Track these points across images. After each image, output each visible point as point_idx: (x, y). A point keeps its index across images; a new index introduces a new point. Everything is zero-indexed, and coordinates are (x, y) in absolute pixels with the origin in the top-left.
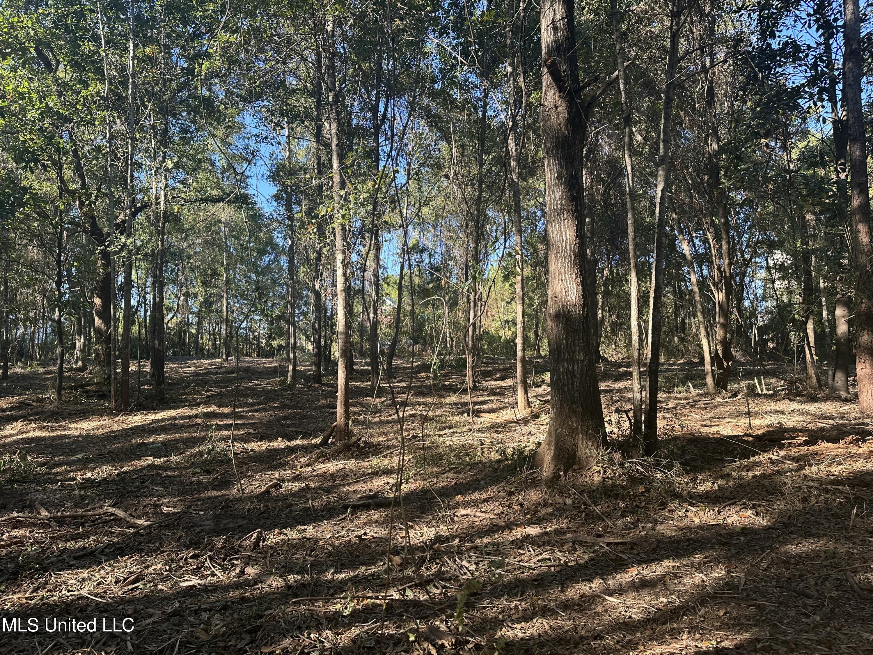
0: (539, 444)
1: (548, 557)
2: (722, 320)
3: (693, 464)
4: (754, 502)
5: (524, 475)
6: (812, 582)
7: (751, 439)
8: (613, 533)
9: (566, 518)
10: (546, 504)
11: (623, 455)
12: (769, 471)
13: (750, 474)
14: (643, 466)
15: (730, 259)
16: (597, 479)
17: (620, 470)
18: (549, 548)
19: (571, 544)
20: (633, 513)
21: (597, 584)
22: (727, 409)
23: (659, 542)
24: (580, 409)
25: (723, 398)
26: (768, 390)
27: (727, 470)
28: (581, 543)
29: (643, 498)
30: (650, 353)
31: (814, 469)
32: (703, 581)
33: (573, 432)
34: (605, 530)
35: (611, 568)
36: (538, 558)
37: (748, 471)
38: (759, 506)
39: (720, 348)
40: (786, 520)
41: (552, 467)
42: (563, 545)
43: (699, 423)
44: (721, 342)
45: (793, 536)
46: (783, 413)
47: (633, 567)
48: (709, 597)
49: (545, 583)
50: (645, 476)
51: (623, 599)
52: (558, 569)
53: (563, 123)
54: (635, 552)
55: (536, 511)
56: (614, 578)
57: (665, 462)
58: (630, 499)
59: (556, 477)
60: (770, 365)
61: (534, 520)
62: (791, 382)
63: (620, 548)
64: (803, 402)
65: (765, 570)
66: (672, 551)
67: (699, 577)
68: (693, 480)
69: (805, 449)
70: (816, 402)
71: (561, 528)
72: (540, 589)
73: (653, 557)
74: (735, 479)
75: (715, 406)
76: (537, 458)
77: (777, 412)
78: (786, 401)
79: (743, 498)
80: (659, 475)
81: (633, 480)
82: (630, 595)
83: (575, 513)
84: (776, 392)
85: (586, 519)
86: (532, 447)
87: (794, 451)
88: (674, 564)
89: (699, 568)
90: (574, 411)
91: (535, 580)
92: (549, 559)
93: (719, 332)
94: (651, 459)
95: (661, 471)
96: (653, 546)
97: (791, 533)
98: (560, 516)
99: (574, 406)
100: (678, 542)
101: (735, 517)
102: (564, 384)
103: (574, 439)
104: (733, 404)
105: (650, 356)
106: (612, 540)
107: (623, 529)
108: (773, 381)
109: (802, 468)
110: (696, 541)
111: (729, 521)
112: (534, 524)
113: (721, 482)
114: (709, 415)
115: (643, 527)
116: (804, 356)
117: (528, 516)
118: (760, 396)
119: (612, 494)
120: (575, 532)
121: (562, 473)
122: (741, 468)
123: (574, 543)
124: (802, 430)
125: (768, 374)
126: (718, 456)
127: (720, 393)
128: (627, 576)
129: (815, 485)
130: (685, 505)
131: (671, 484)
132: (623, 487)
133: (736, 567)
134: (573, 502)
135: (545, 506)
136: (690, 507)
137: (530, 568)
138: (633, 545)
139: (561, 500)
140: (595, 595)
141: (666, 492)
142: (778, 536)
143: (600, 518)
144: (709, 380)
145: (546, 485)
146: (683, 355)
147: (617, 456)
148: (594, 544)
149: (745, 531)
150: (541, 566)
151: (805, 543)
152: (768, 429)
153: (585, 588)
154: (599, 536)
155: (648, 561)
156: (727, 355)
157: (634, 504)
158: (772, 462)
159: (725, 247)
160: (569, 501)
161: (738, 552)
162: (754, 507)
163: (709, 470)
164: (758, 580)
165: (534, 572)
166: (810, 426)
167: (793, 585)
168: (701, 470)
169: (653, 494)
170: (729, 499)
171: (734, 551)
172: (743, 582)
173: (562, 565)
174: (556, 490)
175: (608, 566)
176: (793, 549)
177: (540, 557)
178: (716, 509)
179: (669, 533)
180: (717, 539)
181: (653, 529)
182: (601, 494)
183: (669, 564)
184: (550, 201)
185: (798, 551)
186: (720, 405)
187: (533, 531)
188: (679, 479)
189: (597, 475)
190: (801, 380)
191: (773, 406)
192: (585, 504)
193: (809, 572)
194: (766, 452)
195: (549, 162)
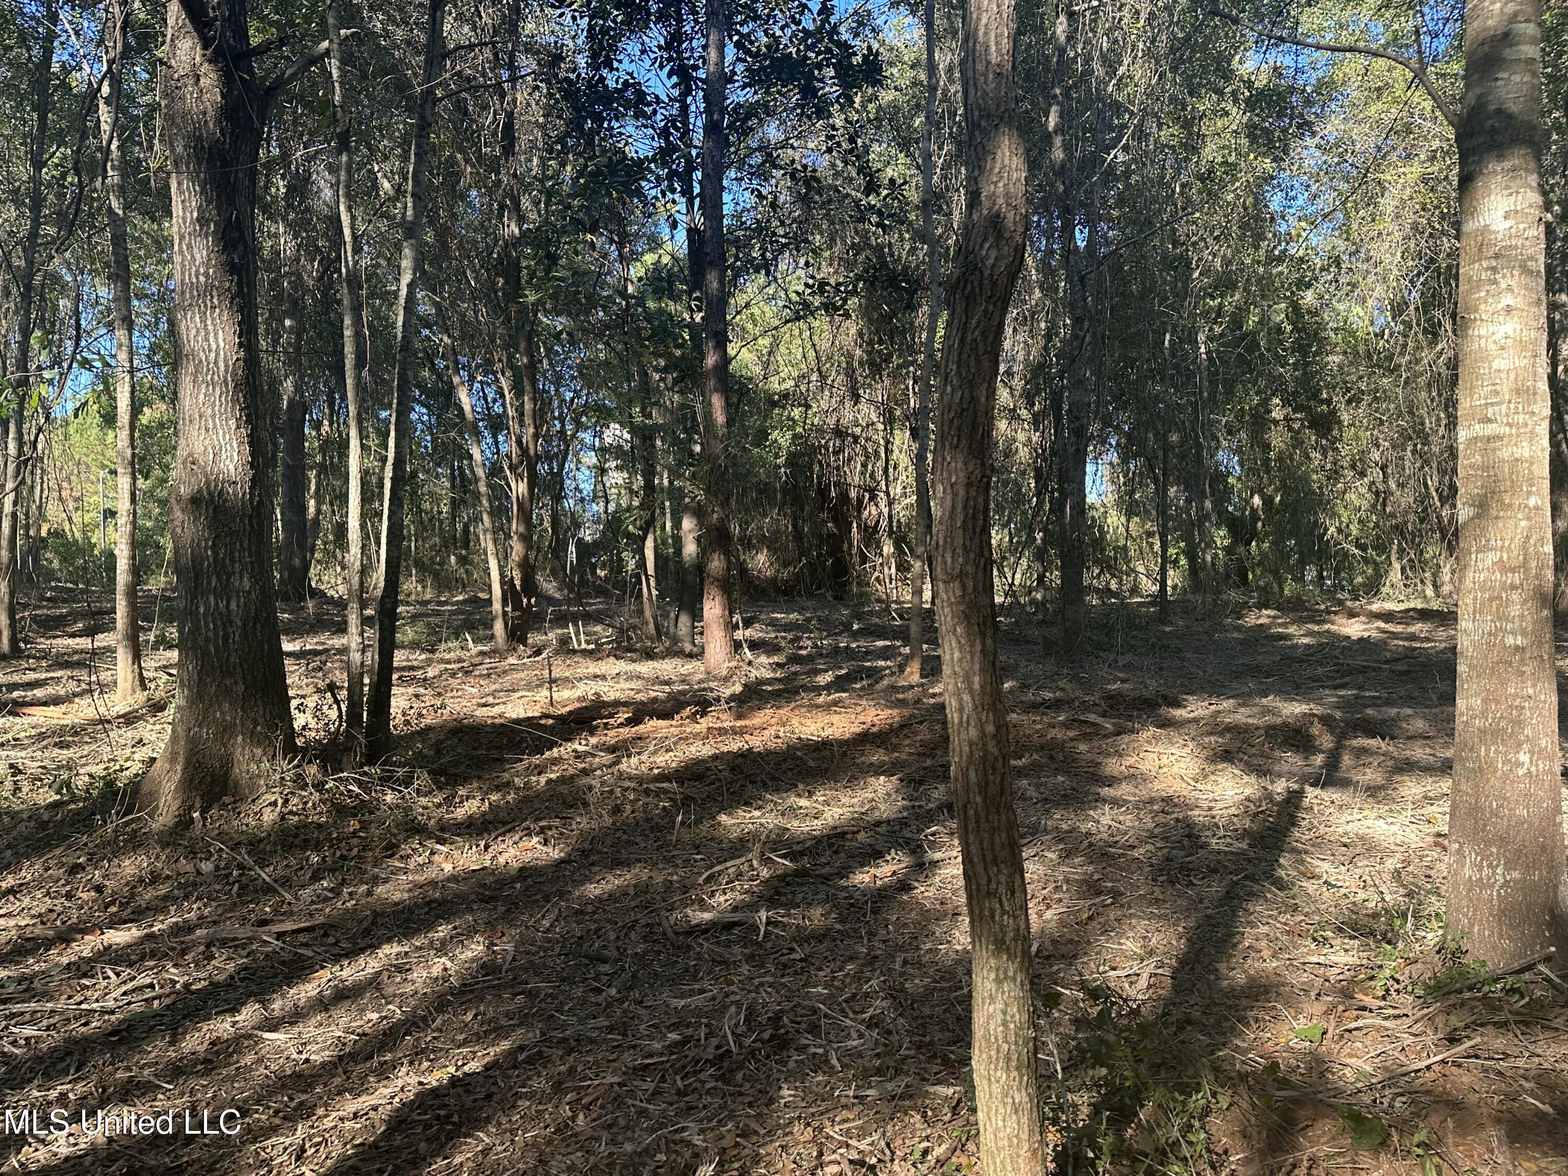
0: (153, 760)
1: (148, 981)
2: (522, 529)
3: (453, 770)
4: (543, 823)
5: (110, 828)
6: (612, 936)
7: (551, 721)
8: (292, 913)
9: (199, 899)
10: (155, 878)
11: (323, 768)
12: (571, 771)
13: (543, 780)
14: (360, 784)
15: (536, 427)
16: (269, 816)
17: (316, 796)
18: (152, 963)
19: (202, 948)
20: (333, 871)
21: (249, 1014)
22: (521, 675)
23: (376, 914)
24: (241, 687)
25: (520, 657)
26: (588, 642)
27: (506, 776)
28: (224, 943)
29: (355, 841)
30: (382, 578)
31: (634, 761)
32: (445, 969)
33: (226, 731)
34: (275, 911)
35: (280, 977)
36: (124, 988)
37: (540, 774)
38: (550, 828)
39: (517, 576)
40: (587, 845)
41: (177, 803)
42: (184, 953)
43: (474, 701)
44: (520, 565)
45: (596, 869)
46: (604, 678)
47: (323, 968)
48: (452, 994)
49: (136, 1034)
50: (362, 801)
51: (296, 1030)
52: (167, 1001)
53: (211, 113)
54: (331, 940)
55: (133, 895)
56: (283, 996)
57: (401, 772)
58: (331, 847)
59: (184, 823)
60: (596, 604)
61: (125, 914)
62: (621, 629)
63: (303, 938)
64: (634, 661)
65: (548, 931)
66: (398, 927)
67: (438, 965)
68: (448, 800)
69: (627, 733)
70: (652, 659)
71: (185, 921)
72: (124, 1048)
73: (362, 944)
74: (519, 789)
75: (505, 672)
76: (145, 789)
77: (596, 676)
78: (612, 659)
79: (525, 820)
80: (389, 798)
81: (338, 811)
82: (313, 1021)
83: (218, 887)
84: (599, 645)
85: (239, 896)
86: (136, 767)
87: (611, 737)
88: (399, 949)
89: (442, 949)
90: (227, 691)
91: (113, 1033)
92: (151, 986)
93: (517, 549)
94: (375, 770)
95: (393, 789)
96: (366, 924)
97: (593, 864)
98: (186, 897)
99: (228, 682)
100: (410, 910)
101: (512, 851)
102: (207, 639)
103: (225, 746)
104: (532, 667)
105: (382, 584)
106: (288, 926)
107: (313, 902)
108: (598, 628)
109: (617, 762)
110: (441, 903)
111: (502, 860)
112: (125, 922)
113: (494, 797)
114: (494, 687)
115: (350, 894)
116: (641, 590)
117: (113, 909)
118: (574, 652)
119: (297, 842)
120: (215, 922)
121: (196, 815)
122: (529, 770)
123: (208, 946)
124: (625, 704)
125: (589, 618)
126: (495, 754)
127: (515, 649)
128: (308, 987)
129: (632, 785)
130: (430, 843)
131: (407, 810)
132: (319, 826)
133: (503, 934)
134: (217, 868)
135: (153, 882)
136: (438, 846)
137: (103, 1012)
138: (327, 929)
139: (189, 868)
140: (242, 1036)
141: (397, 827)
142: (573, 873)
143: (268, 890)
144: (499, 628)
145: (159, 842)
146: (464, 586)
147: (312, 770)
148: (251, 940)
149: (525, 872)
150: (129, 1003)
151: (610, 877)
152: (578, 705)
153: (223, 1027)
154: (263, 923)
155: (352, 954)
156: (530, 586)
157: (338, 853)
158: (578, 756)
159: (528, 406)
160: (207, 867)
161: (509, 910)
162: (542, 830)
163: (480, 778)
164: (534, 949)
165: (113, 1018)
166: (640, 697)
167: (585, 946)
168: (465, 780)
169: (375, 831)
170: (505, 823)
171: (502, 909)
172: (509, 958)
173: (178, 993)
174: (181, 850)
175: (275, 976)
176: (593, 890)
177: (130, 986)
178: (482, 843)
179: (397, 897)
180: (478, 894)
181: (369, 893)
182: (275, 844)
183: (390, 950)
184: (183, 266)
185: (597, 892)
186: (513, 669)
187: (119, 937)
188: (423, 801)
189: (269, 809)
190: (634, 627)
191: (592, 667)
192: (240, 866)
193: (609, 921)
194: (570, 740)
195: (179, 183)
